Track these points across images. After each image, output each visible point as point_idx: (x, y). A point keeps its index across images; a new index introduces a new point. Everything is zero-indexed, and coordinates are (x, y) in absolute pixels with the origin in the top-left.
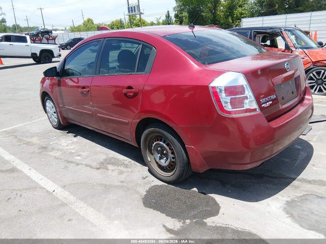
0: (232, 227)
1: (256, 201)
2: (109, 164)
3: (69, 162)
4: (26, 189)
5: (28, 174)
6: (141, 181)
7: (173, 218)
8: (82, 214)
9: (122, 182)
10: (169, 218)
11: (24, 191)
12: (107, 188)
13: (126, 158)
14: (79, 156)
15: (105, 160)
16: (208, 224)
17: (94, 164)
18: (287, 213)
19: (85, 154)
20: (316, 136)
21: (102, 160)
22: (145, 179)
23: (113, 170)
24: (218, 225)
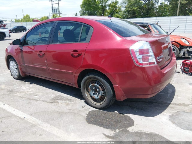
0: (144, 132)
1: (153, 117)
2: (58, 99)
3: (30, 99)
4: (5, 117)
5: (4, 108)
6: (82, 109)
7: (108, 129)
8: (48, 131)
9: (70, 110)
10: (106, 129)
11: (3, 118)
12: (61, 114)
13: (69, 96)
14: (36, 95)
15: (55, 97)
16: (130, 131)
17: (48, 100)
18: (172, 122)
19: (40, 94)
20: (174, 81)
21: (53, 98)
22: (84, 107)
23: (62, 103)
24: (136, 131)
